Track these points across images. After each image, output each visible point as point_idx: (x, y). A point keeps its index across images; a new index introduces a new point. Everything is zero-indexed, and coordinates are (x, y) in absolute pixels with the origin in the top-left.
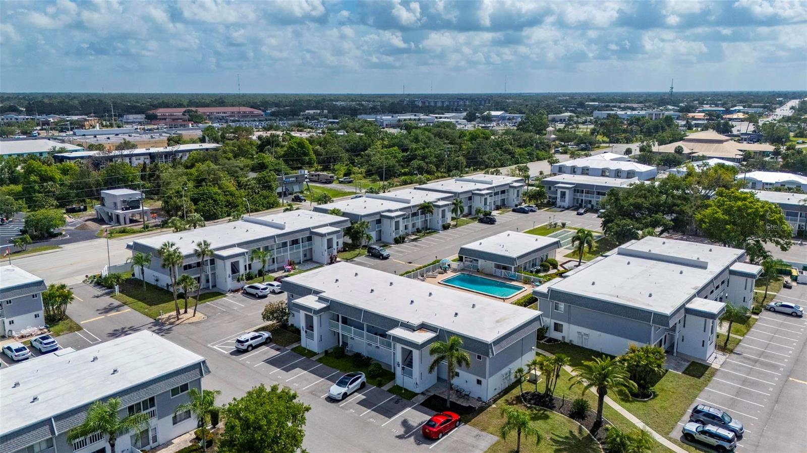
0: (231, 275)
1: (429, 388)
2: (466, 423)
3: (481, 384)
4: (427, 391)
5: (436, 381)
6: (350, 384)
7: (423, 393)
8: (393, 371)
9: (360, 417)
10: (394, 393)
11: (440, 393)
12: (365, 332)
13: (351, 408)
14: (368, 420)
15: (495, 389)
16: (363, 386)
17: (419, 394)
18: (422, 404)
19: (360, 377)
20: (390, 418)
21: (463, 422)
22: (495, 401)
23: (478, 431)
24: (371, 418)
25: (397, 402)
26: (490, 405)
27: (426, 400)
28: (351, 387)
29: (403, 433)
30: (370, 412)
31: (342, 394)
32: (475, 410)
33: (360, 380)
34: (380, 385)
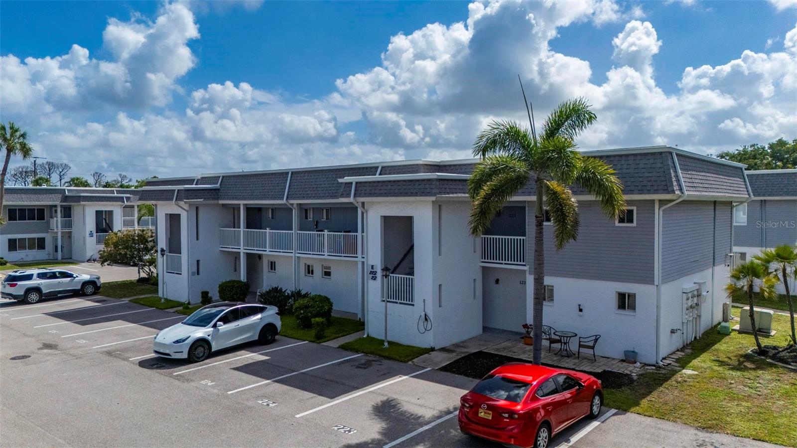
0: (95, 234)
1: (463, 342)
2: (623, 409)
3: (633, 307)
4: (457, 345)
5: (481, 331)
6: (226, 320)
7: (443, 350)
8: (360, 316)
9: (227, 397)
10: (357, 352)
11: (498, 350)
12: (294, 232)
13: (206, 377)
14: (250, 404)
15: (673, 332)
16: (267, 336)
17: (433, 349)
18: (445, 369)
19: (261, 310)
20: (332, 397)
21: (610, 407)
22: (683, 363)
23: (693, 431)
24: (262, 397)
25: (366, 365)
26: (674, 372)
27: (457, 362)
28: (223, 328)
29: (377, 436)
30: (267, 385)
31: (189, 342)
32: (632, 381)
33: (259, 316)
34: (319, 338)
